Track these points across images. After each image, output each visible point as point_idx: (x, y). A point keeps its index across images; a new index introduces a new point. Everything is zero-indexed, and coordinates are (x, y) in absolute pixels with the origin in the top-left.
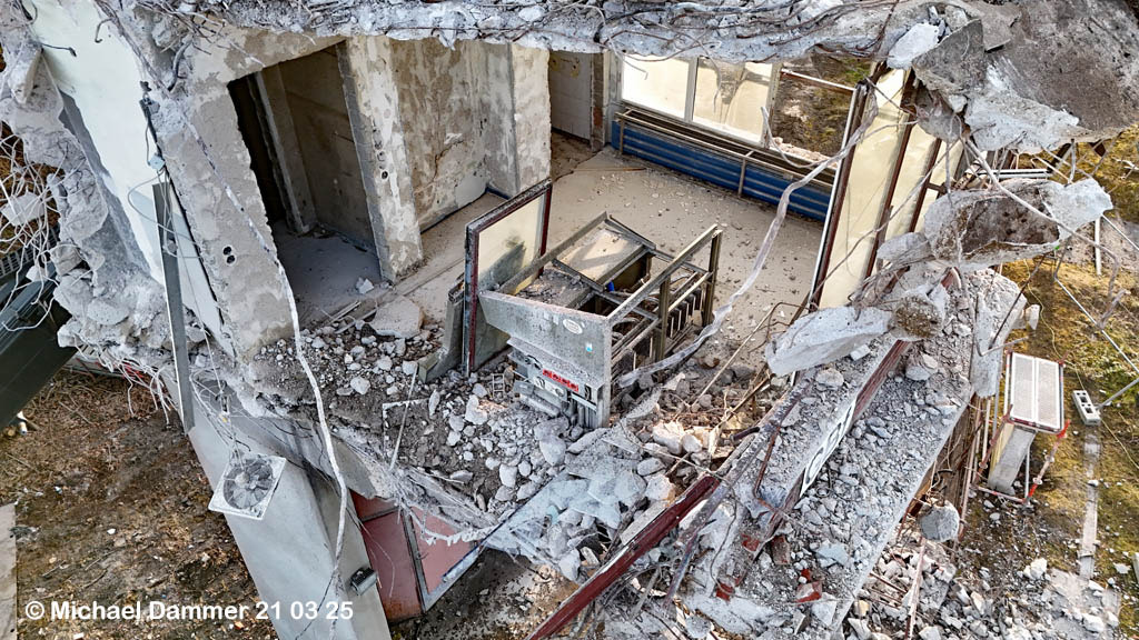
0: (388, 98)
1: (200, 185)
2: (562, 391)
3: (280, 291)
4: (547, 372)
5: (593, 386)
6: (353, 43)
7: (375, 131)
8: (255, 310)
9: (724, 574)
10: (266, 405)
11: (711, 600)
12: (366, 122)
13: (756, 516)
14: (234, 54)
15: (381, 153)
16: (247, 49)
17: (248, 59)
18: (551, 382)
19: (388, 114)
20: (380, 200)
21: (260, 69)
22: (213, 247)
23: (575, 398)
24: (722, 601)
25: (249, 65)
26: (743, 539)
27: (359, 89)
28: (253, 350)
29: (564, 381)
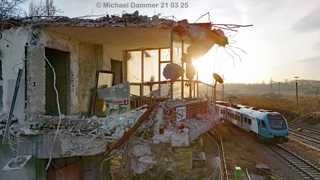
0: (77, 69)
2: (118, 106)
3: (43, 101)
4: (114, 102)
5: (126, 100)
6: (72, 53)
7: (73, 75)
8: (36, 103)
9: (161, 125)
10: (32, 130)
11: (159, 135)
12: (71, 71)
13: (166, 111)
14: (48, 42)
15: (73, 80)
16: (50, 43)
17: (50, 45)
18: (115, 105)
19: (76, 72)
20: (71, 92)
21: (52, 48)
22: (32, 80)
23: (121, 106)
24: (162, 135)
25: (50, 46)
26: (165, 118)
27: (71, 63)
28: (33, 114)
29: (119, 102)
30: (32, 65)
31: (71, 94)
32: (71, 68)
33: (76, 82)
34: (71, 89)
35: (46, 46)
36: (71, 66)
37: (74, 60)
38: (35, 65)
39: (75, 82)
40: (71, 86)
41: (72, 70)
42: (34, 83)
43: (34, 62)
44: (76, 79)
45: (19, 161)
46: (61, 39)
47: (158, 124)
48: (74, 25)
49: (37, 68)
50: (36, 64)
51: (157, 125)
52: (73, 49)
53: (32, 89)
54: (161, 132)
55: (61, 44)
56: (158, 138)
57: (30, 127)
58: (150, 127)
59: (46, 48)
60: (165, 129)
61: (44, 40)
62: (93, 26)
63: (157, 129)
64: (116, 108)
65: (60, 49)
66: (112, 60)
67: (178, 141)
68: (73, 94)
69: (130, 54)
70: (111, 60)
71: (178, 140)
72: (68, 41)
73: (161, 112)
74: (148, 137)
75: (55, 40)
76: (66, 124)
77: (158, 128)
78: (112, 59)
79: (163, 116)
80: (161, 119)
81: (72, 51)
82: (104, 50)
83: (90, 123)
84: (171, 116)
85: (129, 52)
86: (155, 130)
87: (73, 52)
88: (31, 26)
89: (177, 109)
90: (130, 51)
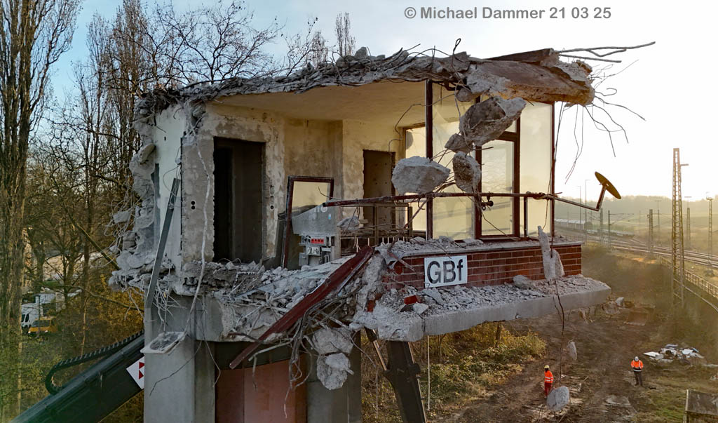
0: (280, 174)
1: (191, 169)
2: (318, 248)
3: (210, 235)
4: (312, 240)
5: (330, 236)
6: (269, 144)
7: (271, 186)
8: (196, 239)
9: (370, 292)
10: (186, 288)
11: (364, 314)
12: (268, 180)
13: (388, 263)
14: (220, 127)
15: (272, 197)
16: (225, 128)
17: (224, 131)
18: (314, 246)
19: (278, 180)
20: (268, 219)
21: (228, 137)
22: (188, 198)
23: (324, 249)
24: (370, 313)
25: (224, 133)
26: (383, 279)
27: (267, 164)
28: (190, 259)
29: (319, 240)
30: (189, 171)
31: (268, 224)
32: (267, 173)
33: (279, 200)
34: (268, 214)
35: (216, 135)
36: (268, 168)
37: (275, 157)
38: (194, 171)
39: (276, 200)
40: (268, 208)
41: (269, 176)
42: (193, 203)
43: (192, 164)
44: (278, 193)
45: (166, 340)
46: (246, 118)
47: (364, 291)
48: (249, 93)
49: (197, 176)
50: (195, 169)
51: (362, 293)
52: (273, 136)
53: (189, 214)
54: (370, 306)
55: (246, 129)
56: (362, 319)
57: (184, 282)
58: (351, 295)
59: (215, 138)
60: (377, 302)
61: (212, 124)
62: (282, 90)
63: (362, 300)
64: (315, 253)
65: (244, 137)
66: (366, 153)
67: (388, 329)
68: (271, 222)
69: (410, 133)
70: (364, 150)
71: (387, 327)
72: (262, 120)
73: (376, 265)
74: (346, 316)
75: (233, 122)
76: (231, 280)
77: (365, 297)
78: (366, 149)
79: (379, 274)
80: (375, 279)
81: (270, 140)
82: (344, 133)
83: (265, 280)
84: (403, 274)
85: (409, 131)
86: (359, 302)
87: (272, 141)
88: (190, 100)
89: (428, 261)
90: (411, 128)
